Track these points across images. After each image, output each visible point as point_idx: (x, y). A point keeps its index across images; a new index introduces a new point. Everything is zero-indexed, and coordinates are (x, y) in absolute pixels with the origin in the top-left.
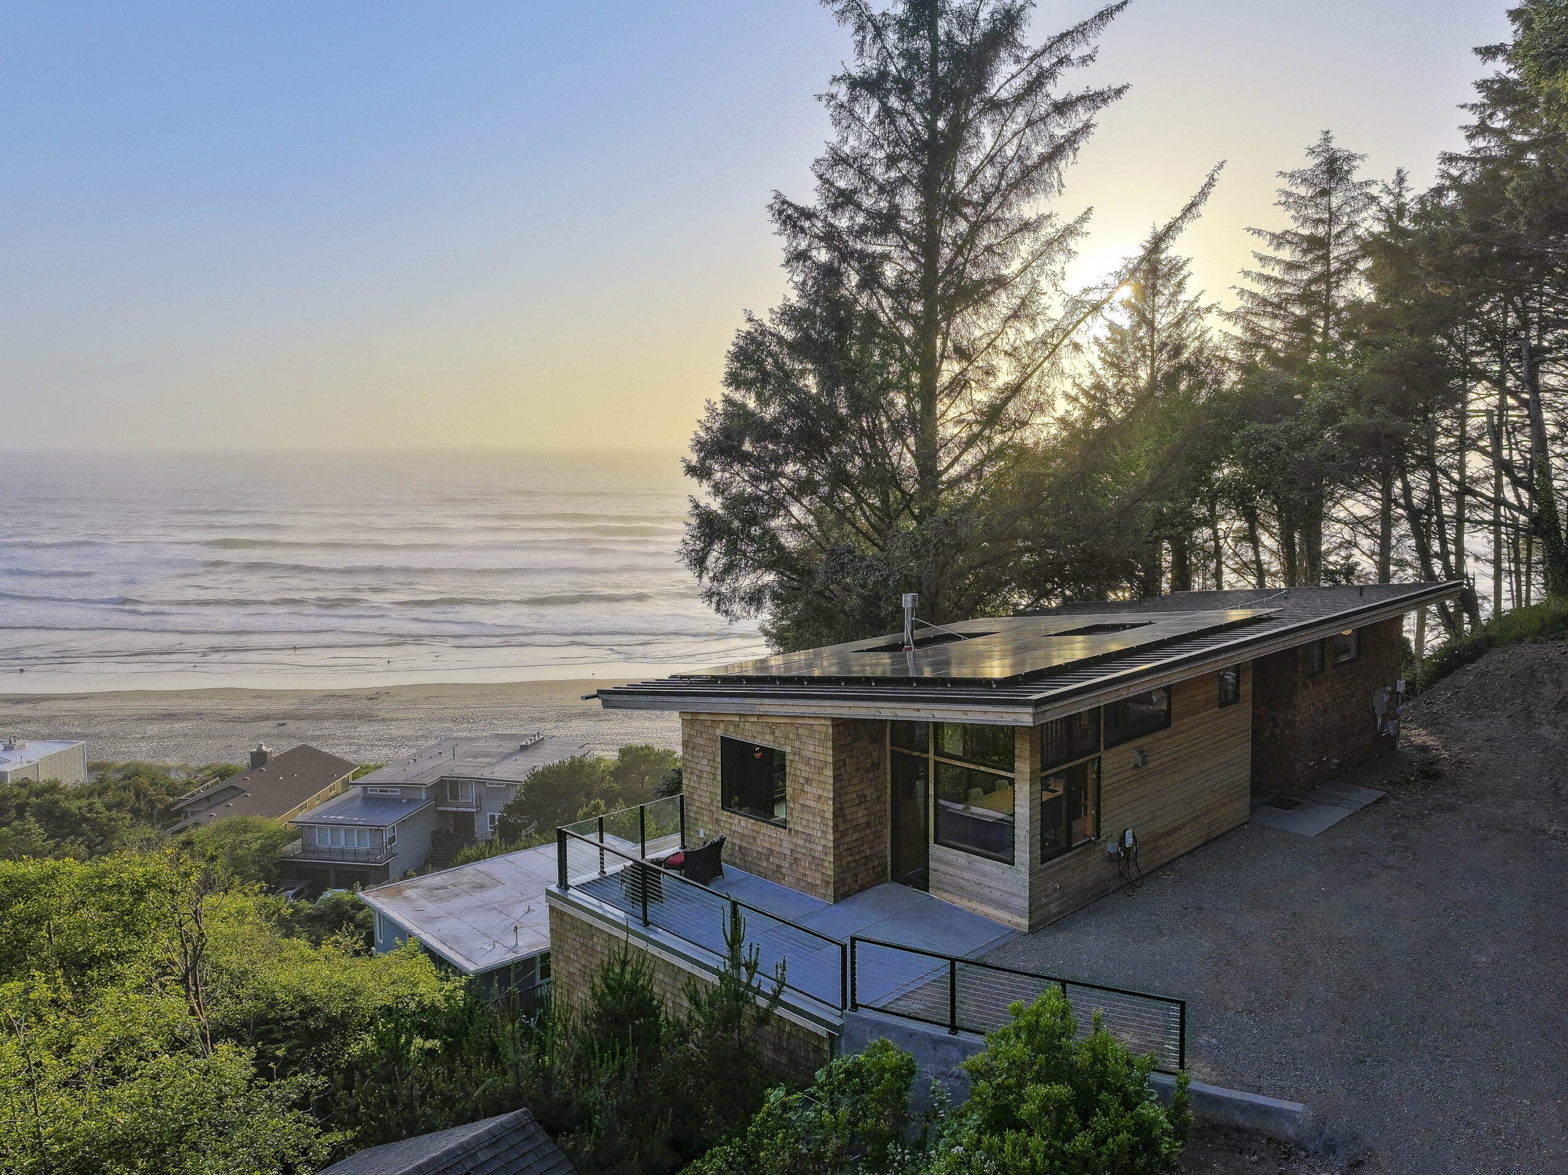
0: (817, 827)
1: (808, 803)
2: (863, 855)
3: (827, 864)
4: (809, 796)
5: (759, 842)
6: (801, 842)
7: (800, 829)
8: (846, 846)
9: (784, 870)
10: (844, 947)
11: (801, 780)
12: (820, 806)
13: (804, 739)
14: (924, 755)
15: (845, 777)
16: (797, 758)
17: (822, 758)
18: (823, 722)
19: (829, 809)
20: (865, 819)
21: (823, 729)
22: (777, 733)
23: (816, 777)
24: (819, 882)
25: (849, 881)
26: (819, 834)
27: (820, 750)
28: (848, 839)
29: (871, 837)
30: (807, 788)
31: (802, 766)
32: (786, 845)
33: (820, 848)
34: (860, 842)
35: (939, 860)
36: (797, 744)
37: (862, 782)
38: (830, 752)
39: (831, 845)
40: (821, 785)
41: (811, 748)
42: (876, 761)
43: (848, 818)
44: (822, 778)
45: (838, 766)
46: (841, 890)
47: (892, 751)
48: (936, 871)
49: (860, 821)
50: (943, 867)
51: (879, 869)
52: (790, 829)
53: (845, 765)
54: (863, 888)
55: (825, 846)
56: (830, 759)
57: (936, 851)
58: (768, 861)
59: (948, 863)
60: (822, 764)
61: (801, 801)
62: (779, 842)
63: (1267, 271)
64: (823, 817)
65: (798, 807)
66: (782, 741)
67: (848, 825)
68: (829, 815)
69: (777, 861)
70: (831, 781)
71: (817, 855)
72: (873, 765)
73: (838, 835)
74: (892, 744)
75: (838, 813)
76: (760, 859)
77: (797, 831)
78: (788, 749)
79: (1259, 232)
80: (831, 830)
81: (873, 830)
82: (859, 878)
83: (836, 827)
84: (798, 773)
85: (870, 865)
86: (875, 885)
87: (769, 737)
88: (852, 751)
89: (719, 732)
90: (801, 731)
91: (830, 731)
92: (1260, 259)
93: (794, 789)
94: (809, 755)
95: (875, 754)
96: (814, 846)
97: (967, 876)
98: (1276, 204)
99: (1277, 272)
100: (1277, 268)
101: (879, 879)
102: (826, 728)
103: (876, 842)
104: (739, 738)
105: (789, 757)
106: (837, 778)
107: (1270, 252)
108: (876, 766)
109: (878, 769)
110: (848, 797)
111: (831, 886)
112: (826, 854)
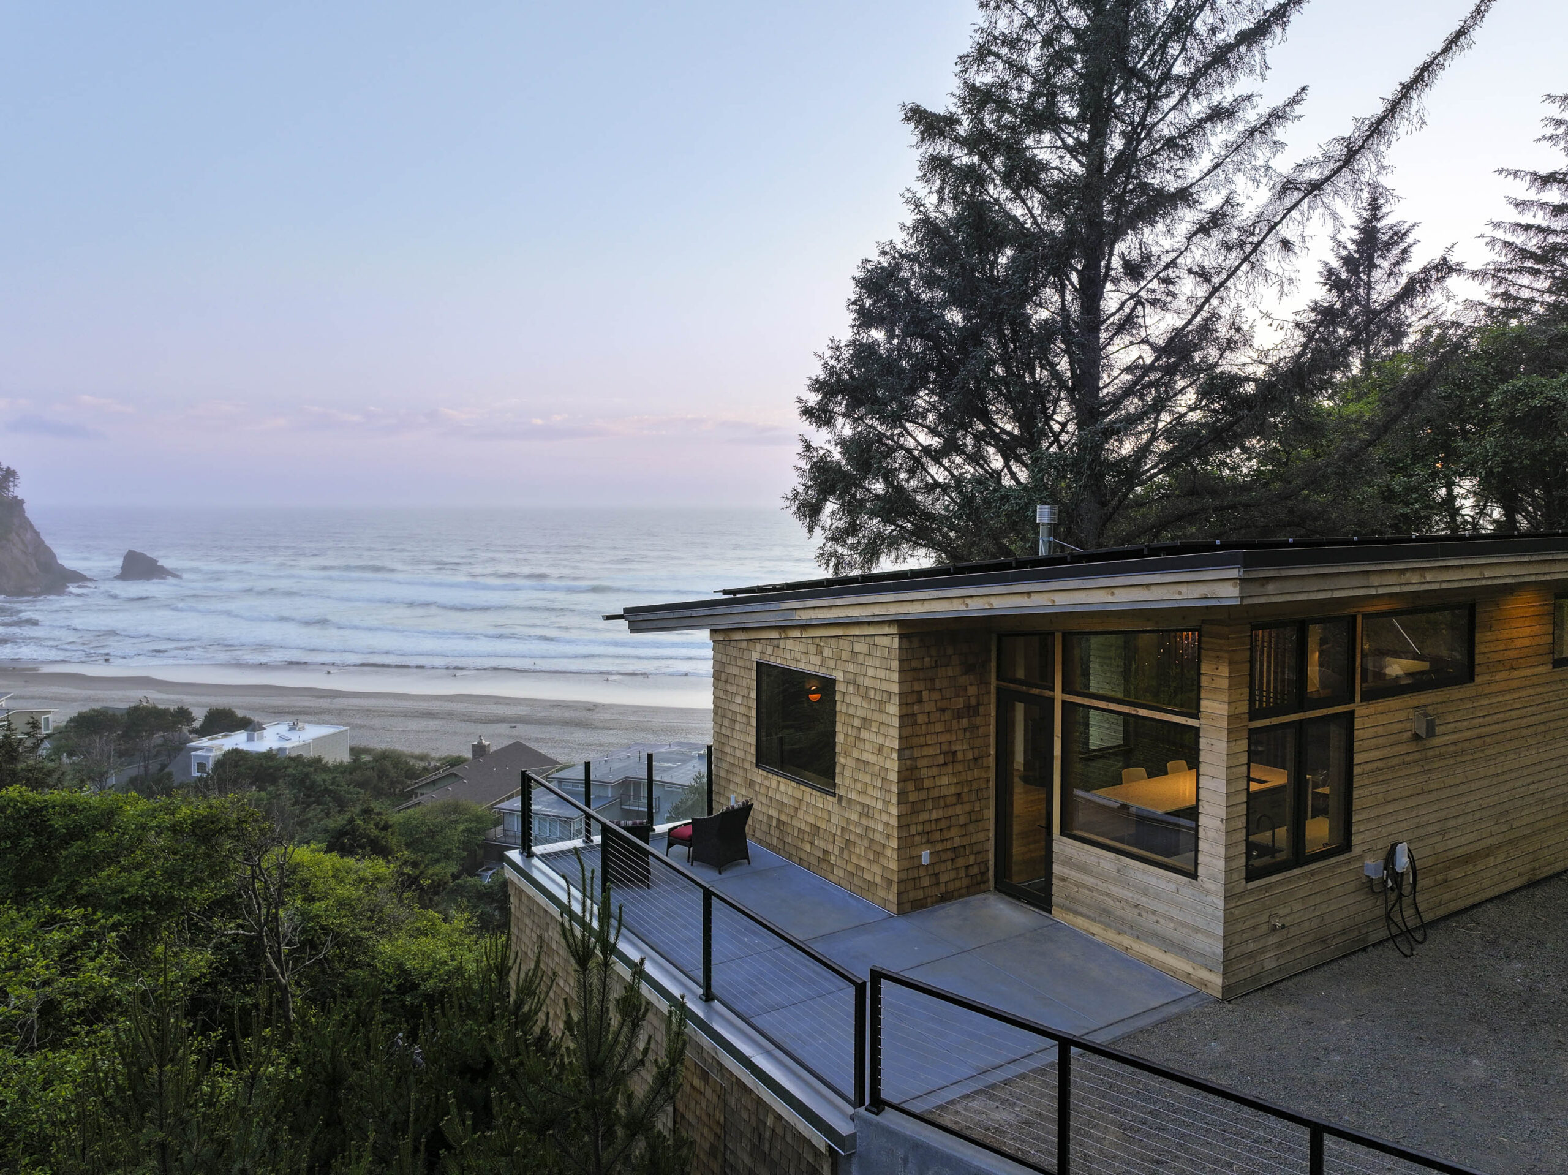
0: (877, 793)
1: (866, 757)
2: (949, 845)
3: (889, 853)
4: (868, 746)
5: (801, 815)
6: (855, 817)
7: (853, 796)
8: (920, 828)
9: (832, 859)
10: (860, 989)
11: (857, 722)
12: (881, 761)
13: (861, 659)
14: (1048, 693)
15: (921, 719)
16: (851, 689)
17: (885, 686)
18: (887, 630)
19: (892, 765)
20: (953, 790)
21: (886, 641)
22: (827, 652)
23: (876, 716)
24: (878, 880)
25: (926, 882)
26: (880, 806)
27: (881, 674)
28: (924, 816)
29: (962, 820)
30: (864, 734)
31: (857, 701)
32: (835, 820)
33: (880, 828)
34: (943, 824)
35: (1068, 862)
36: (852, 667)
37: (949, 731)
38: (895, 677)
39: (894, 822)
40: (883, 729)
41: (871, 672)
42: (973, 702)
43: (927, 783)
44: (885, 718)
45: (909, 700)
46: (912, 895)
47: (998, 689)
48: (1064, 880)
49: (945, 791)
50: (1074, 875)
51: (975, 870)
52: (841, 797)
53: (920, 701)
54: (945, 898)
55: (886, 824)
56: (895, 688)
57: (1063, 846)
58: (812, 844)
59: (1082, 868)
60: (885, 698)
61: (856, 754)
62: (826, 816)
63: (1527, 219)
64: (884, 779)
65: (851, 763)
66: (832, 664)
67: (923, 795)
68: (893, 777)
69: (822, 844)
70: (895, 722)
71: (877, 837)
72: (968, 707)
73: (905, 809)
74: (998, 678)
75: (908, 775)
76: (802, 840)
77: (850, 800)
78: (839, 676)
79: (1516, 173)
80: (894, 800)
81: (967, 808)
82: (943, 878)
83: (902, 794)
84: (852, 711)
85: (960, 862)
86: (969, 894)
87: (815, 660)
88: (932, 680)
89: (755, 656)
90: (860, 647)
91: (896, 645)
92: (1517, 205)
93: (847, 735)
94: (868, 682)
95: (972, 690)
96: (871, 824)
97: (1116, 890)
98: (1538, 140)
99: (1541, 218)
100: (1541, 214)
101: (976, 886)
102: (889, 641)
103: (971, 828)
104: (778, 662)
105: (840, 687)
106: (906, 719)
107: (1532, 195)
108: (972, 710)
109: (977, 713)
110: (927, 751)
111: (895, 888)
112: (888, 836)
